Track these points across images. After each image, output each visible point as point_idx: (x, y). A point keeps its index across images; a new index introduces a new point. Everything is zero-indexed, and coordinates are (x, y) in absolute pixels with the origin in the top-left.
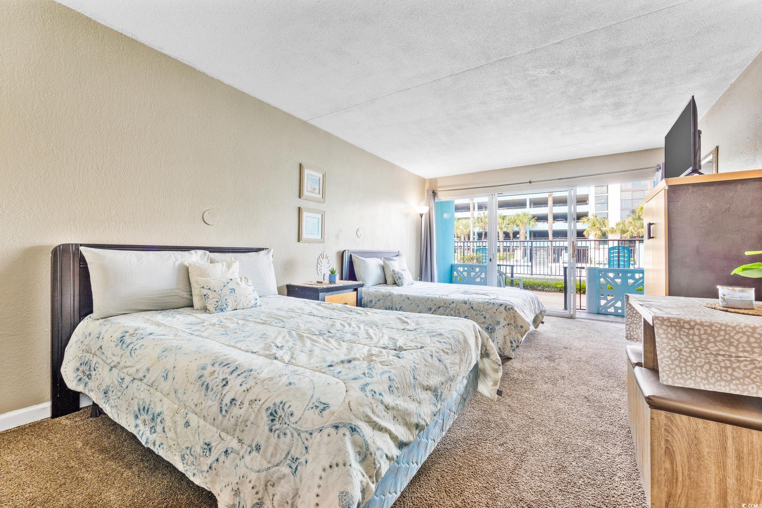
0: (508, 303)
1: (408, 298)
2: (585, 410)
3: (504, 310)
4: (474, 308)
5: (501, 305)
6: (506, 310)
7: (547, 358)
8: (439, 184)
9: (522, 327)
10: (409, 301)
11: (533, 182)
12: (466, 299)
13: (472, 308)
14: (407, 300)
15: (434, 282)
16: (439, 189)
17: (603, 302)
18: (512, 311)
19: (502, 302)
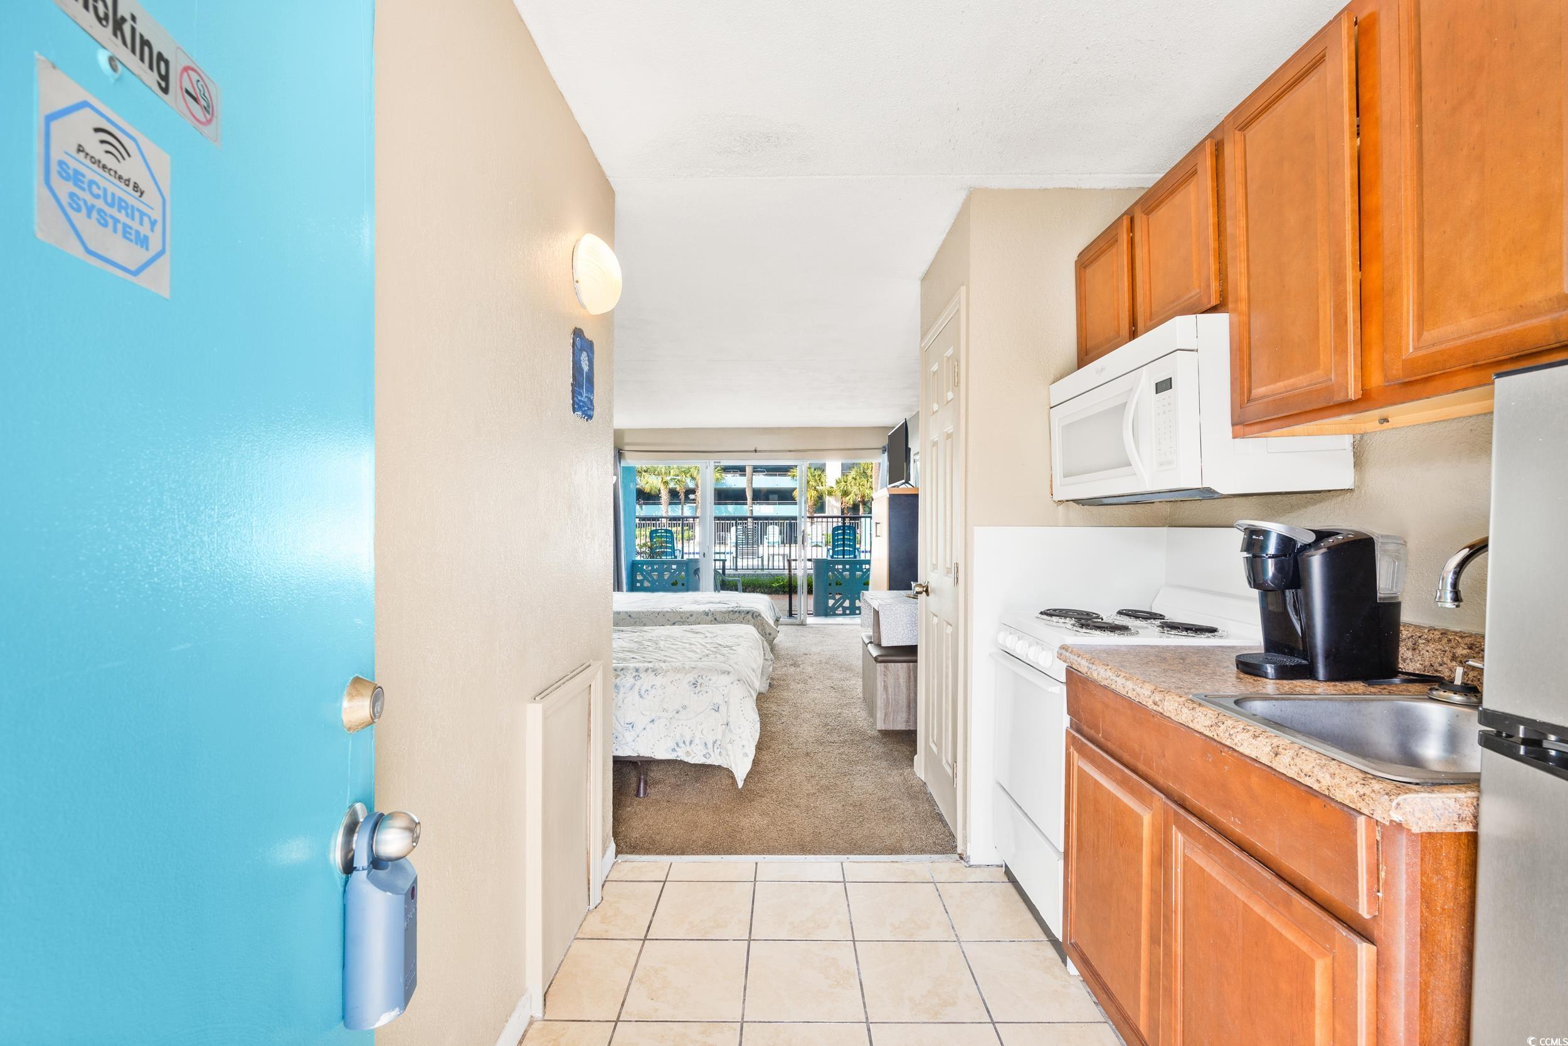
0: (755, 610)
1: (630, 616)
2: (833, 694)
3: (751, 618)
4: (717, 619)
5: (748, 613)
6: (753, 617)
7: (792, 665)
8: (627, 440)
9: (770, 634)
10: (632, 620)
11: (760, 451)
12: (707, 610)
13: (715, 619)
14: (628, 618)
15: (622, 591)
16: (627, 448)
17: (831, 602)
18: (759, 618)
19: (748, 609)
